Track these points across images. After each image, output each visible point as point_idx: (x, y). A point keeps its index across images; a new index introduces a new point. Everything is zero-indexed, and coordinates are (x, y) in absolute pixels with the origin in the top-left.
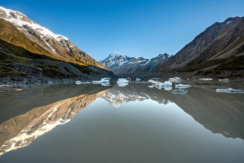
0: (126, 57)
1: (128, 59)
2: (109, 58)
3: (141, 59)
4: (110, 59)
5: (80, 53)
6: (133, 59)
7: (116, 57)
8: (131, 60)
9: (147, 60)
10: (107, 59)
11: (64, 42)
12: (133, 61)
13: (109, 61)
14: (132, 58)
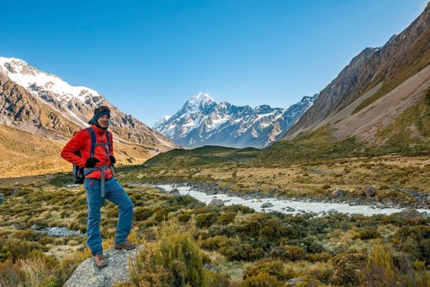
0: (228, 105)
1: (234, 110)
2: (184, 111)
3: (265, 109)
4: (187, 115)
5: (125, 122)
6: (245, 111)
7: (201, 107)
8: (239, 113)
9: (279, 110)
10: (179, 114)
11: (92, 102)
12: (244, 114)
13: (183, 121)
14: (241, 109)
